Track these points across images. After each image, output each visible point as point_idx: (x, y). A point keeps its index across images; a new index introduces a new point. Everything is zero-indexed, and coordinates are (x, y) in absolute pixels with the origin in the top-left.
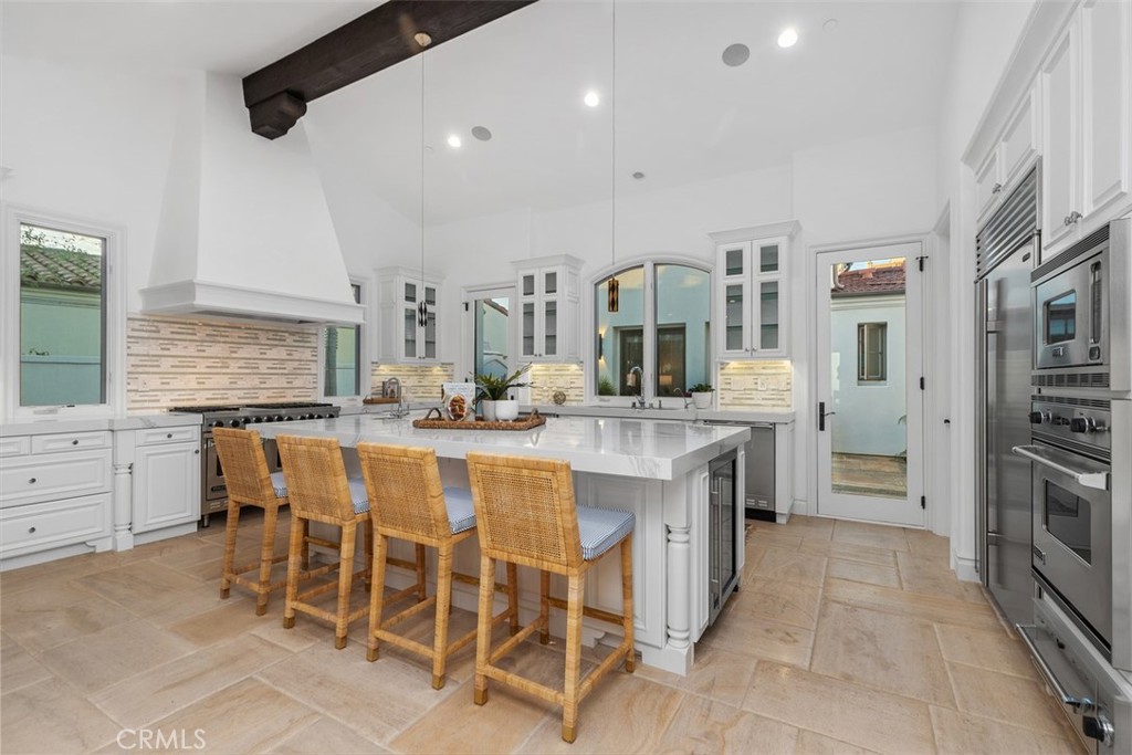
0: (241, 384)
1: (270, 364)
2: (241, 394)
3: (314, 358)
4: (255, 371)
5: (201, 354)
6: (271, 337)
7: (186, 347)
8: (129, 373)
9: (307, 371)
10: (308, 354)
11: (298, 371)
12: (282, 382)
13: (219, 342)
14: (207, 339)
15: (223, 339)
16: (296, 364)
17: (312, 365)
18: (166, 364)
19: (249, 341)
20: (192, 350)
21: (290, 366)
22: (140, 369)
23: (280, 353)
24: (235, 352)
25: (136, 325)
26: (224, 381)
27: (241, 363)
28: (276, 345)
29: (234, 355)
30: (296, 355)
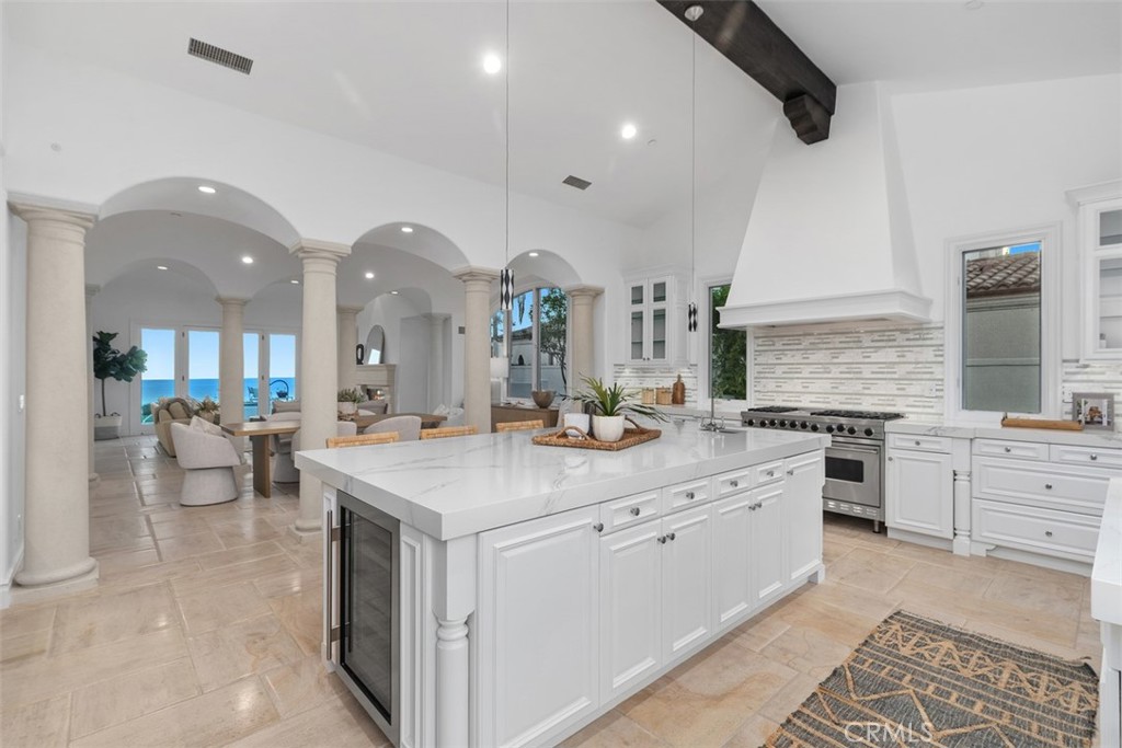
0: (842, 389)
1: (875, 368)
2: (842, 398)
3: (940, 359)
4: (858, 376)
5: (806, 361)
6: (877, 338)
7: (793, 356)
8: (756, 378)
9: (928, 376)
10: (928, 354)
11: (913, 376)
12: (891, 388)
13: (821, 349)
14: (812, 347)
15: (825, 346)
16: (910, 368)
17: (937, 369)
18: (779, 371)
19: (851, 345)
20: (798, 358)
21: (901, 370)
22: (762, 375)
23: (889, 355)
24: (837, 357)
25: (760, 341)
26: (826, 385)
27: (843, 368)
28: (885, 347)
29: (835, 360)
30: (910, 357)
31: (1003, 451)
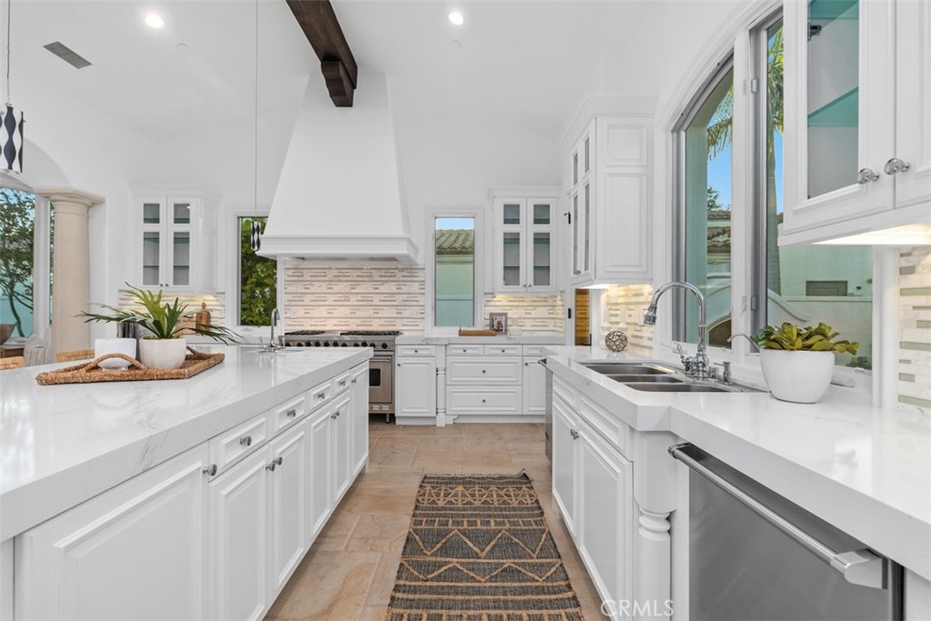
0: (359, 314)
1: (382, 297)
2: (358, 321)
3: (423, 291)
4: (370, 303)
5: (330, 291)
6: (383, 274)
7: (320, 286)
8: (286, 306)
9: (415, 303)
10: (416, 288)
11: (407, 303)
12: (392, 312)
13: (342, 281)
14: (335, 279)
15: (345, 279)
16: (405, 297)
17: (420, 298)
18: (307, 299)
19: (366, 279)
20: (324, 288)
21: (399, 298)
22: (292, 303)
23: (390, 287)
24: (355, 288)
25: (290, 272)
26: (346, 311)
27: (359, 297)
28: (388, 281)
29: (354, 291)
30: (405, 289)
31: (462, 352)
